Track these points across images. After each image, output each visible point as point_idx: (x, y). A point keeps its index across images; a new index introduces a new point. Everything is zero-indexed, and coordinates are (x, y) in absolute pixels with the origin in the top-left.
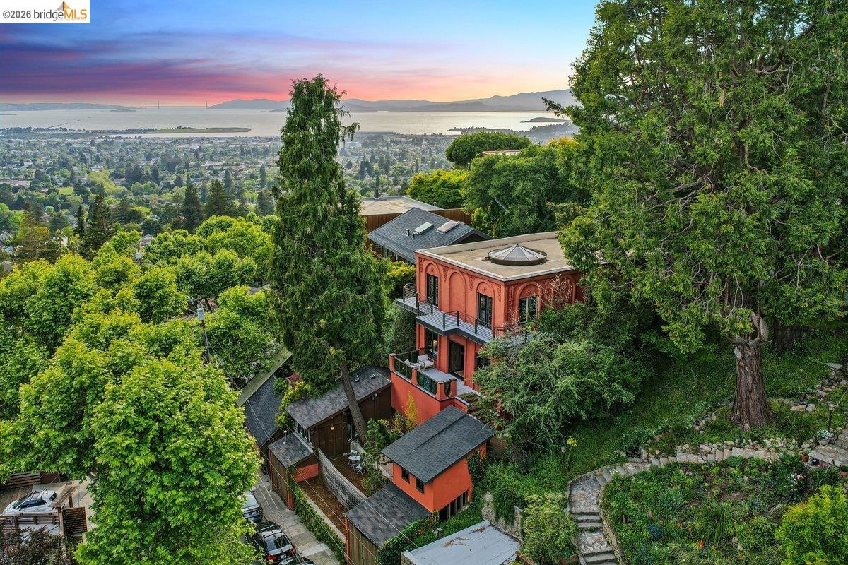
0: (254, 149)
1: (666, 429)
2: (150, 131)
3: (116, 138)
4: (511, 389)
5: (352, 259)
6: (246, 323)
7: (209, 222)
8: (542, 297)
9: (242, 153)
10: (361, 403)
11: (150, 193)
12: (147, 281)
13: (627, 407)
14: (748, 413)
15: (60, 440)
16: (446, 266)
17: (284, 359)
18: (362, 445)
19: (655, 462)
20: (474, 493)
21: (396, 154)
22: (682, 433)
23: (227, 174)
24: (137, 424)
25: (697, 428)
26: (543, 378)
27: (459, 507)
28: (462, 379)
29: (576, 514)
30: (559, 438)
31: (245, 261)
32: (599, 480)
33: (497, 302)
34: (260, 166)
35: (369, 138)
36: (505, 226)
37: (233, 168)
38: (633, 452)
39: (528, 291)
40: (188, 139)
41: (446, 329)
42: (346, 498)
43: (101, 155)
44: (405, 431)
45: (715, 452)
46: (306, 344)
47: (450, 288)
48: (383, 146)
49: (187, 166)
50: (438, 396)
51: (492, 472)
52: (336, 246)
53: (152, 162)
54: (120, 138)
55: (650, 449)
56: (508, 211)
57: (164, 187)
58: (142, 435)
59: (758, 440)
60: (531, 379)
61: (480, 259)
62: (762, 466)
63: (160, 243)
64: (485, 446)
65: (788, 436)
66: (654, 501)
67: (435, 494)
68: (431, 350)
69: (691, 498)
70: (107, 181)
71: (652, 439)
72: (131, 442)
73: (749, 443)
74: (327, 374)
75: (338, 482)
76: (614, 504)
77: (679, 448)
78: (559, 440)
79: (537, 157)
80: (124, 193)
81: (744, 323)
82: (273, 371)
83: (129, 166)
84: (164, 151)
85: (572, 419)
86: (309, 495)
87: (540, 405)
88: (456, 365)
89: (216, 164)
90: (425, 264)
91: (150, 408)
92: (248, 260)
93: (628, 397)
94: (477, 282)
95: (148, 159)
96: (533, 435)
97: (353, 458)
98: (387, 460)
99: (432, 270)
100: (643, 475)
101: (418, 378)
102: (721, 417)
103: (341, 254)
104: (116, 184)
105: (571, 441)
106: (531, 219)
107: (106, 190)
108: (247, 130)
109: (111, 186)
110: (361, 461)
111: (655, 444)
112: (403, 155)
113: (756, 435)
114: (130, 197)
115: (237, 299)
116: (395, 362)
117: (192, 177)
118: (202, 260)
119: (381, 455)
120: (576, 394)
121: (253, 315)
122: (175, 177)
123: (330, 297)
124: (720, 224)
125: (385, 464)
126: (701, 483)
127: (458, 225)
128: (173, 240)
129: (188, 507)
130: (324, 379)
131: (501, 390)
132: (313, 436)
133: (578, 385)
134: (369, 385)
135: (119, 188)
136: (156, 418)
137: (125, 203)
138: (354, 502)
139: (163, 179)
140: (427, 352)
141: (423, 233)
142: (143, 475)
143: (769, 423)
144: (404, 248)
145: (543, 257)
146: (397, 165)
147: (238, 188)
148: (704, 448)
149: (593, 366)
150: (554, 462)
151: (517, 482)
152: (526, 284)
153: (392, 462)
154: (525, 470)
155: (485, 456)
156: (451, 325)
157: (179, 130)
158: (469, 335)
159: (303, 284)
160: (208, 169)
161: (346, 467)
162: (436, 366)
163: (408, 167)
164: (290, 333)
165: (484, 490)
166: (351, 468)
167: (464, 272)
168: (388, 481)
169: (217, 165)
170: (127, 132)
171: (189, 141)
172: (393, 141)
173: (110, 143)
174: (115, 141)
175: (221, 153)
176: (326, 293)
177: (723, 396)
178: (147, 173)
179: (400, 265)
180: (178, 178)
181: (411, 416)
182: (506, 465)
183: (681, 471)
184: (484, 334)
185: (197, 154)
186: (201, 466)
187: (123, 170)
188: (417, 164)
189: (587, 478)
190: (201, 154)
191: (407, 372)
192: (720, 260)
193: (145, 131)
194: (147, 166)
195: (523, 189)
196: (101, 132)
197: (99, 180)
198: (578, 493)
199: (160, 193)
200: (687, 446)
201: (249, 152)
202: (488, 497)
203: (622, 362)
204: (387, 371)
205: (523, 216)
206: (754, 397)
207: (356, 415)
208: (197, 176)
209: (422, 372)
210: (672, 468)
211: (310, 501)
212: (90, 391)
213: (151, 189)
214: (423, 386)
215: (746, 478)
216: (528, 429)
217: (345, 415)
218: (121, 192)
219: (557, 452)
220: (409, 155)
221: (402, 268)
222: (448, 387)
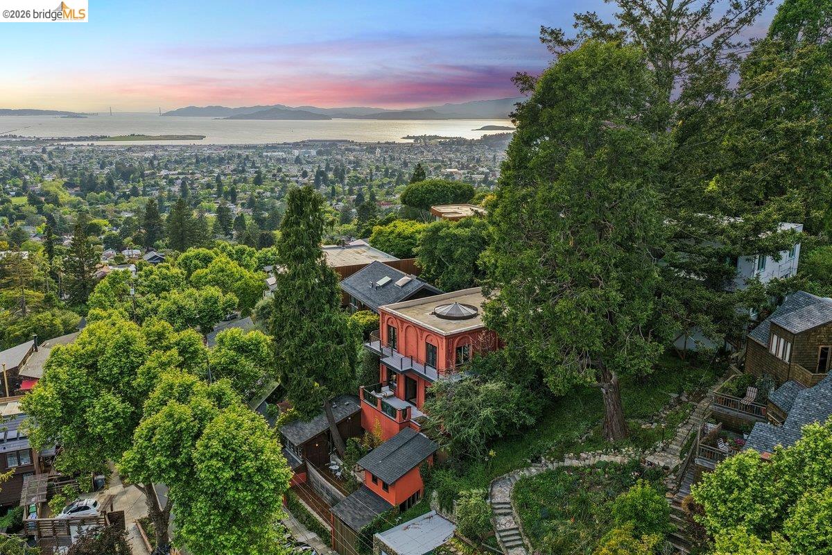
0: (209, 157)
1: (560, 442)
2: (103, 138)
3: (68, 146)
4: (449, 416)
5: (333, 319)
6: (242, 360)
7: (187, 254)
8: (473, 346)
9: (197, 162)
10: (339, 425)
11: (105, 203)
12: (182, 339)
13: (533, 427)
14: (612, 430)
15: (168, 463)
16: (403, 321)
17: (273, 388)
18: (340, 457)
19: (550, 466)
20: (425, 492)
21: (350, 163)
22: (569, 446)
23: (183, 184)
24: (222, 453)
25: (580, 441)
26: (471, 408)
27: (414, 502)
28: (415, 405)
29: (495, 504)
30: (484, 450)
31: (228, 296)
32: (512, 480)
33: (441, 351)
34: (216, 175)
35: (324, 146)
36: (449, 279)
37: (189, 176)
38: (536, 460)
39: (463, 341)
40: (142, 147)
41: (403, 370)
42: (329, 498)
43: (54, 163)
44: (373, 446)
45: (590, 459)
46: (299, 384)
47: (406, 337)
48: (337, 154)
49: (142, 175)
50: (397, 419)
51: (437, 476)
52: (321, 310)
53: (106, 171)
54: (72, 145)
55: (547, 457)
56: (451, 267)
57: (120, 197)
58: (225, 460)
59: (617, 449)
60: (463, 410)
61: (428, 314)
62: (617, 467)
63: (147, 276)
64: (432, 457)
65: (637, 446)
66: (545, 494)
67: (396, 493)
68: (391, 382)
69: (570, 490)
70: (61, 190)
71: (550, 449)
72: (220, 464)
73: (612, 452)
74: (314, 405)
75: (323, 487)
76: (520, 496)
77: (566, 455)
78: (485, 452)
79: (472, 228)
80: (80, 203)
81: (591, 378)
82: (264, 398)
83: (83, 174)
84: (118, 158)
85: (493, 436)
86: (301, 497)
87: (470, 427)
88: (411, 395)
89: (171, 173)
90: (386, 317)
91: (230, 444)
92: (230, 296)
93: (531, 421)
94: (425, 334)
95: (102, 167)
96: (466, 448)
97: (333, 468)
98: (361, 468)
99: (392, 323)
100: (540, 476)
101: (382, 405)
102: (595, 433)
103: (325, 315)
104: (70, 194)
105: (492, 453)
106: (468, 277)
107: (61, 200)
108: (202, 138)
109: (66, 196)
110: (339, 470)
111: (551, 454)
112: (357, 164)
113: (617, 446)
114: (85, 207)
115: (233, 339)
116: (364, 392)
117: (148, 186)
118: (190, 296)
119: (357, 465)
120: (493, 420)
121: (247, 352)
122: (131, 186)
123: (317, 347)
124: (571, 319)
125: (359, 472)
126: (578, 480)
127: (411, 281)
128: (158, 273)
129: (251, 502)
130: (312, 408)
131: (443, 417)
132: (303, 452)
133: (495, 413)
134: (344, 410)
135: (73, 198)
136: (233, 450)
137: (82, 214)
138: (335, 501)
139: (118, 188)
140: (389, 384)
141: (384, 286)
142: (226, 484)
143: (626, 437)
144: (369, 299)
145: (474, 312)
146: (352, 173)
147: (194, 197)
148: (583, 455)
149: (506, 400)
150: (481, 468)
151: (455, 483)
152: (460, 337)
153: (364, 470)
154: (461, 474)
155: (432, 464)
156: (406, 367)
157: (133, 137)
158: (420, 374)
159: (297, 339)
160: (164, 178)
161: (328, 474)
162: (396, 395)
163: (362, 176)
164: (286, 375)
165: (432, 489)
166: (331, 475)
167: (416, 326)
168: (361, 484)
169: (173, 174)
170: (79, 139)
171: (143, 149)
172: (347, 149)
173: (62, 151)
174: (67, 148)
175: (176, 162)
176: (314, 345)
177: (599, 418)
178: (102, 183)
179: (366, 314)
180: (134, 187)
181: (378, 434)
182: (447, 471)
183: (566, 472)
184: (431, 373)
185: (151, 163)
186: (260, 477)
187: (77, 180)
188: (371, 173)
189: (504, 478)
190: (156, 162)
191: (374, 401)
192: (574, 340)
193: (98, 139)
194: (101, 175)
195: (462, 253)
196: (53, 139)
197: (52, 189)
198: (497, 489)
199: (116, 203)
200: (572, 454)
201: (204, 160)
202: (435, 494)
203: (528, 395)
204: (358, 401)
205: (461, 273)
206: (616, 419)
207: (335, 433)
208: (153, 186)
209: (385, 400)
210: (560, 470)
211: (301, 501)
212: (185, 432)
213: (107, 199)
214: (386, 411)
215: (606, 476)
216: (464, 444)
217: (327, 434)
218: (75, 203)
219: (483, 460)
220: (363, 163)
221: (368, 318)
222: (405, 413)
